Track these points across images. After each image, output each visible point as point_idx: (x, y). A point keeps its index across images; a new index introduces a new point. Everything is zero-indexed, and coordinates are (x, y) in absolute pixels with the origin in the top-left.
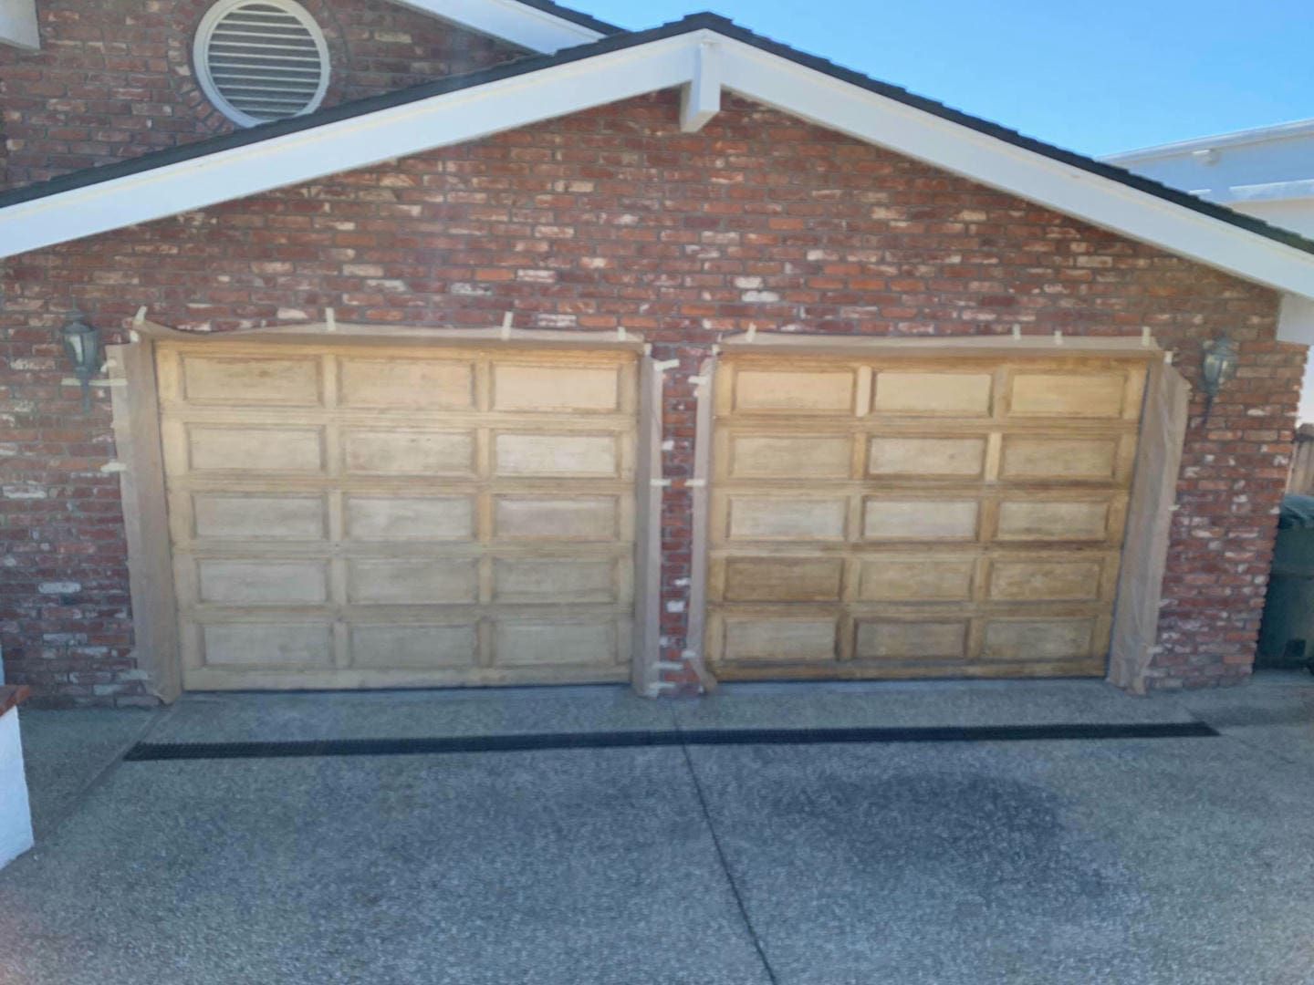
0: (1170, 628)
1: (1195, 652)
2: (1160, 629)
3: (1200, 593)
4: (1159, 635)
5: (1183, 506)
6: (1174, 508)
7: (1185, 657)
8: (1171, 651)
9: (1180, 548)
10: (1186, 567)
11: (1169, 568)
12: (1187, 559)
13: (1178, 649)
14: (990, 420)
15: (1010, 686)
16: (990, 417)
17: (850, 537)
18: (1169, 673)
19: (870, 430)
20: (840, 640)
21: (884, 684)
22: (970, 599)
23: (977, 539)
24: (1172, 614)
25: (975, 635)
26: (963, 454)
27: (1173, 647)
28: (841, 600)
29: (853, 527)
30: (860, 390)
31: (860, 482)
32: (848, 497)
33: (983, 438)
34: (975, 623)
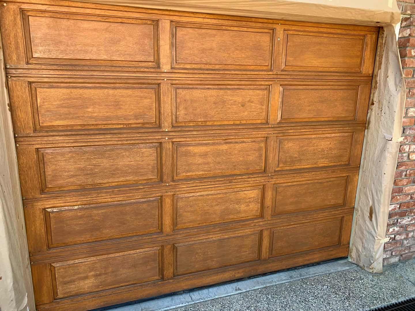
0: (394, 224)
1: (406, 239)
2: (389, 225)
3: (411, 198)
4: (388, 230)
5: (406, 138)
6: (401, 139)
7: (401, 242)
8: (394, 239)
9: (403, 168)
10: (405, 182)
11: (395, 183)
12: (406, 175)
13: (398, 237)
14: (271, 73)
15: (291, 277)
16: (271, 70)
17: (165, 178)
18: (392, 254)
19: (174, 82)
20: (163, 263)
21: (200, 292)
22: (262, 216)
23: (265, 171)
24: (396, 214)
25: (266, 243)
26: (252, 102)
27: (395, 236)
28: (161, 231)
29: (167, 170)
30: (162, 43)
31: (170, 129)
32: (161, 143)
33: (266, 89)
34: (266, 234)
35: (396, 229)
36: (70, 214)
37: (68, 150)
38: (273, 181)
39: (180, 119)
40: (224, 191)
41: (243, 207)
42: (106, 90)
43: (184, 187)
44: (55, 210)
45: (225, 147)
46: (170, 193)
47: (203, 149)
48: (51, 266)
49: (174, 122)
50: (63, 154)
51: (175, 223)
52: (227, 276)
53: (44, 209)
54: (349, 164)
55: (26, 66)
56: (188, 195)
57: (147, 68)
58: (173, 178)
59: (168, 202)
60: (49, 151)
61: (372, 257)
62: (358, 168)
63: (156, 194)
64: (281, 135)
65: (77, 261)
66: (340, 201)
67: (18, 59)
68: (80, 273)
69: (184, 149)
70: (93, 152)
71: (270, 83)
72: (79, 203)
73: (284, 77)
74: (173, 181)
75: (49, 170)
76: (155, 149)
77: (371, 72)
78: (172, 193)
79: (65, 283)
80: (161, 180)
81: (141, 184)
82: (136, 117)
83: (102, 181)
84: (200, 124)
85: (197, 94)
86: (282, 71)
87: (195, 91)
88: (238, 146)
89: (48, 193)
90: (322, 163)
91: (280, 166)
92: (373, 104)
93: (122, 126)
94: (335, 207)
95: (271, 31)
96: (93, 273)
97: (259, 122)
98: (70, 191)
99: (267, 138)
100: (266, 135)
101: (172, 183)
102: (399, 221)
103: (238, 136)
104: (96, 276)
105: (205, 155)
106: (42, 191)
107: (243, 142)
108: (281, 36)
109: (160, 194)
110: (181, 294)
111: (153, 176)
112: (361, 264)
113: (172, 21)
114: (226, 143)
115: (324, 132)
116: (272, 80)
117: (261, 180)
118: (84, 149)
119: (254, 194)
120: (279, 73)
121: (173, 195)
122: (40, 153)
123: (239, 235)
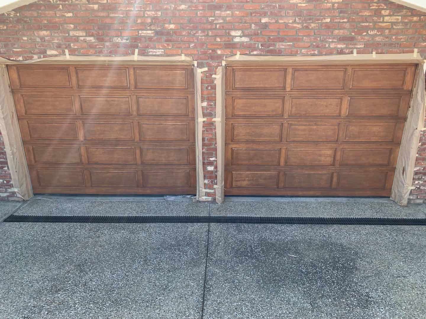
0: (419, 179)
2: (414, 179)
4: (414, 182)
7: (425, 191)
11: (419, 154)
13: (422, 188)
14: (343, 90)
15: (348, 200)
16: (343, 89)
17: (283, 140)
18: (417, 197)
19: (291, 95)
20: (279, 180)
21: (296, 198)
22: (333, 165)
23: (337, 141)
24: (420, 173)
25: (335, 179)
26: (331, 105)
27: (420, 187)
28: (279, 165)
29: (284, 136)
30: (287, 78)
31: (287, 117)
32: (282, 124)
33: (340, 98)
34: (335, 174)
35: (421, 182)
36: (241, 151)
37: (243, 124)
38: (341, 147)
39: (293, 112)
40: (313, 149)
41: (323, 158)
42: (261, 100)
43: (292, 145)
44: (236, 149)
45: (315, 127)
46: (284, 147)
47: (303, 127)
48: (232, 173)
49: (290, 114)
50: (241, 126)
51: (286, 162)
52: (311, 193)
53: (232, 148)
54: (393, 141)
55: (232, 91)
56: (294, 149)
57: (280, 90)
58: (287, 140)
59: (283, 151)
60: (236, 124)
61: (402, 196)
62: (399, 144)
63: (278, 147)
64: (348, 122)
65: (241, 172)
66: (386, 163)
67: (230, 88)
68: (242, 178)
69: (293, 127)
70: (253, 126)
71: (342, 95)
72: (245, 147)
73: (351, 92)
74: (287, 142)
75: (236, 132)
76: (279, 126)
77: (410, 88)
78: (286, 147)
79: (237, 181)
80: (281, 141)
81: (272, 142)
82: (273, 111)
83: (255, 139)
84: (303, 115)
85: (302, 101)
86: (350, 89)
87: (301, 100)
88: (323, 127)
89: (234, 142)
90: (373, 139)
91: (347, 139)
92: (410, 107)
93: (266, 115)
94: (381, 165)
95: (345, 70)
96: (247, 179)
97: (335, 115)
98: (242, 142)
99: (339, 124)
100: (339, 122)
101: (286, 143)
102: (423, 177)
103: (322, 122)
104: (249, 180)
105: (304, 130)
106: (232, 141)
107: (325, 125)
108: (350, 72)
109: (280, 147)
110: (286, 197)
111: (277, 139)
112: (396, 201)
113: (293, 68)
114: (316, 125)
115: (375, 122)
116: (344, 94)
117: (334, 145)
118: (250, 124)
119: (330, 152)
120: (348, 90)
121: (286, 148)
122: (233, 126)
123: (320, 173)
